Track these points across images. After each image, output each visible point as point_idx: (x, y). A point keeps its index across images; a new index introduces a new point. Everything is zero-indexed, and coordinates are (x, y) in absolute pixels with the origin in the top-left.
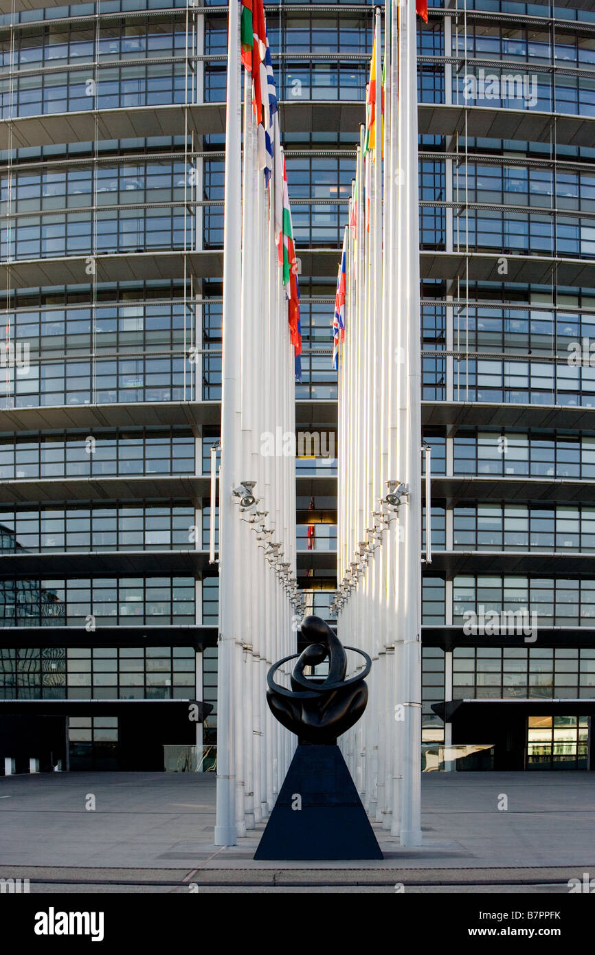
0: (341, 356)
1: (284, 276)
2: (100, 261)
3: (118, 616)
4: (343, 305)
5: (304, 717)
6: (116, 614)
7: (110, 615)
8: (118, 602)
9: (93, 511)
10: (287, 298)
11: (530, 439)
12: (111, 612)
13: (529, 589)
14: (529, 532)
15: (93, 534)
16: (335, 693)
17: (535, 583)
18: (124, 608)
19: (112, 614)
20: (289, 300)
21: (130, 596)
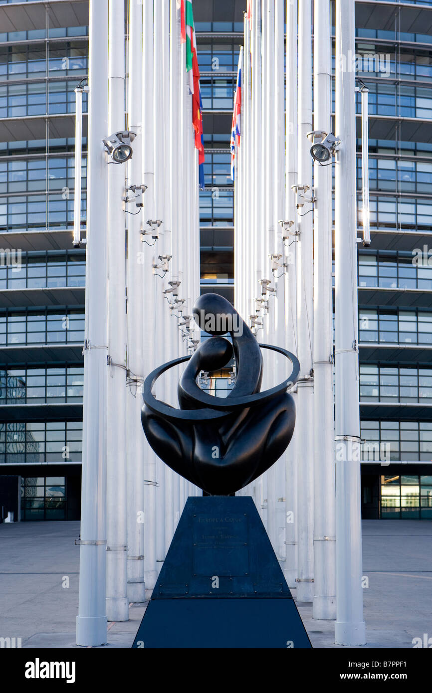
0: (237, 169)
1: (187, 63)
2: (51, 119)
3: (66, 397)
4: (239, 115)
5: (198, 451)
6: (64, 396)
7: (60, 396)
8: (66, 386)
9: (48, 316)
10: (190, 93)
11: (377, 261)
12: (61, 394)
13: (379, 375)
14: (379, 331)
15: (48, 333)
16: (247, 410)
17: (384, 370)
18: (71, 390)
19: (62, 396)
20: (193, 95)
21: (77, 381)
